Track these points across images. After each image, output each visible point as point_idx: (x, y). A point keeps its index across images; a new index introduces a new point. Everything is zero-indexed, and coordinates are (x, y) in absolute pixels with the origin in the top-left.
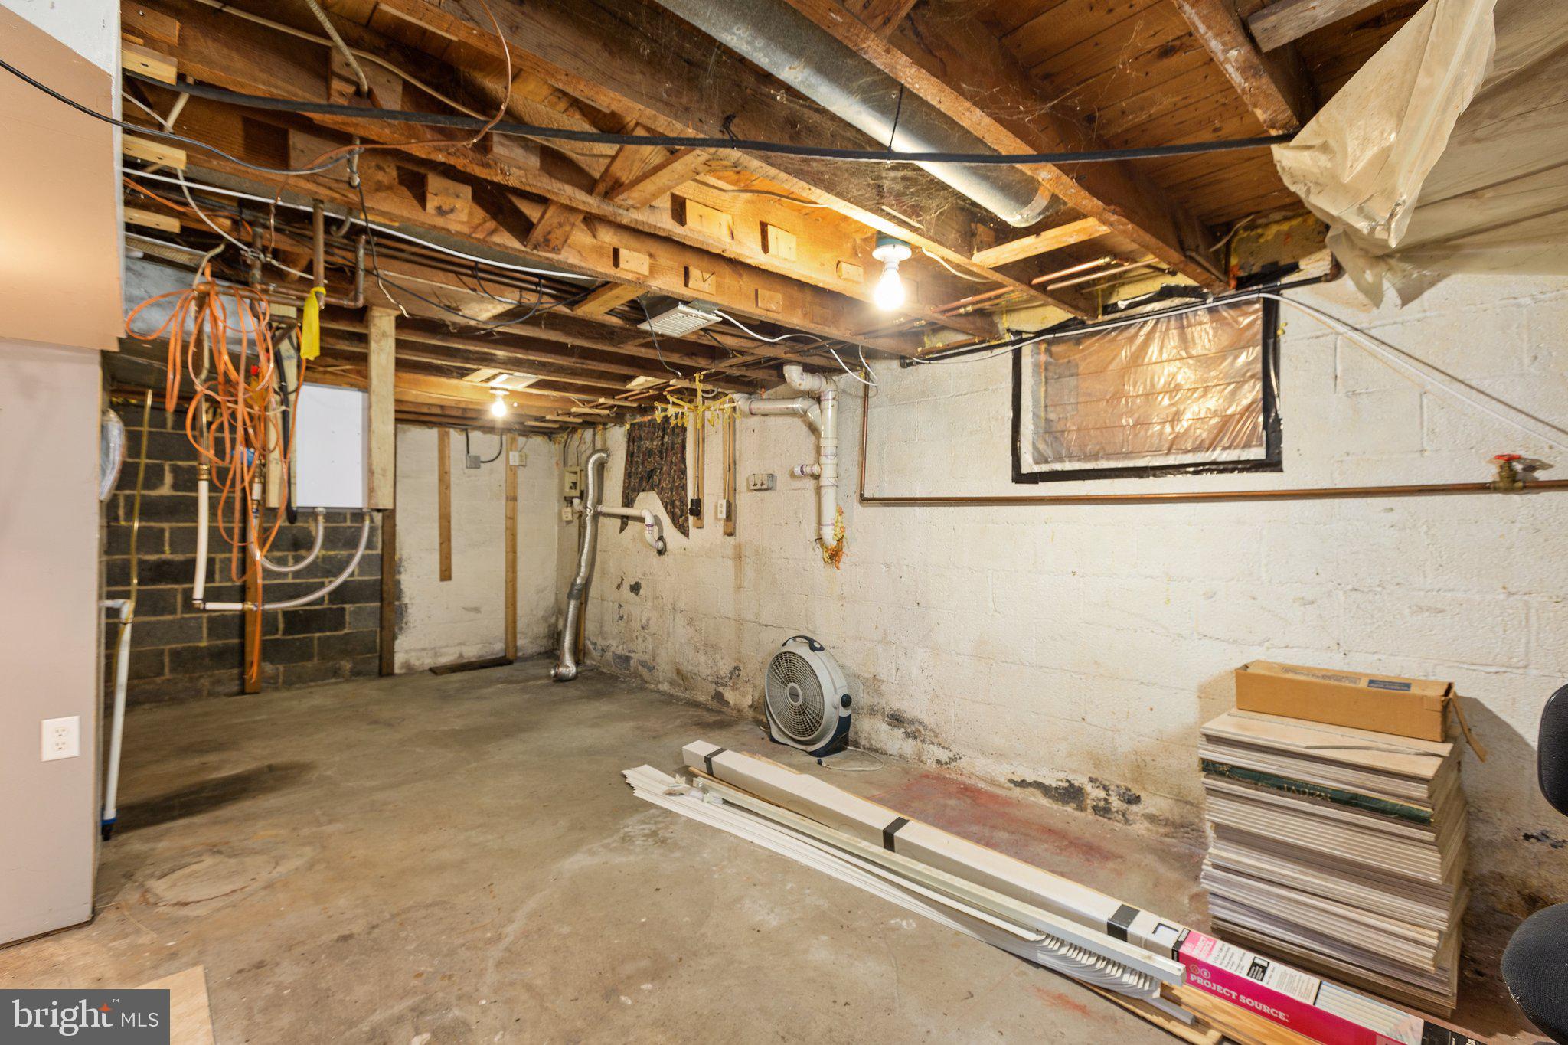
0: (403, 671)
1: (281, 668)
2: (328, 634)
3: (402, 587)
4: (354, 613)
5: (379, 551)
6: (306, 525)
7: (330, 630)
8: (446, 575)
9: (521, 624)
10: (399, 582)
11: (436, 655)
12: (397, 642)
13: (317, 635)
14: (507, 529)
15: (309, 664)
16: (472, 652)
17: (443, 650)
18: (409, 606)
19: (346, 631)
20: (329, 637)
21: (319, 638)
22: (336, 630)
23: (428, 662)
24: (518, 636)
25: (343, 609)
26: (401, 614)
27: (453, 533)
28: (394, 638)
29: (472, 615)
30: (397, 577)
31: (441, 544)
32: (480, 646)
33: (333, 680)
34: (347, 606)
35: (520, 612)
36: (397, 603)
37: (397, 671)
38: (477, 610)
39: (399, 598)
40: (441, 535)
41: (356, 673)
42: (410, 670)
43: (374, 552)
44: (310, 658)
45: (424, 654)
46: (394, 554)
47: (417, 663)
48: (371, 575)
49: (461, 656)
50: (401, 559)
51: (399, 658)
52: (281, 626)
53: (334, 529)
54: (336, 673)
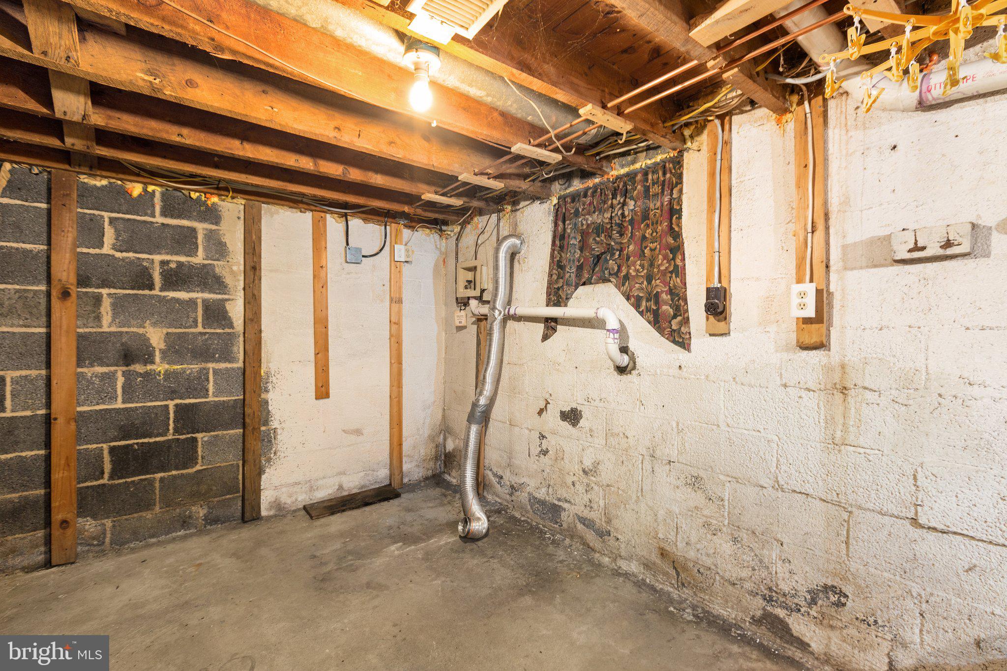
0: (272, 513)
1: (108, 523)
2: (174, 472)
3: (270, 408)
4: (208, 444)
5: (240, 364)
6: (141, 331)
7: (177, 469)
8: (322, 392)
9: (407, 446)
10: (267, 402)
11: (311, 489)
12: (264, 477)
13: (159, 475)
14: (391, 336)
15: (148, 515)
16: (353, 483)
17: (320, 482)
18: (279, 431)
19: (198, 467)
20: (174, 477)
21: (162, 480)
22: (185, 467)
23: (303, 498)
24: (404, 459)
25: (195, 440)
26: (270, 441)
27: (331, 341)
28: (260, 472)
29: (353, 438)
30: (263, 396)
31: (316, 354)
32: (362, 474)
33: (182, 533)
34: (199, 436)
35: (405, 432)
36: (263, 428)
37: (264, 513)
38: (358, 432)
39: (266, 423)
40: (316, 343)
41: (212, 520)
42: (281, 511)
43: (235, 365)
44: (149, 506)
45: (297, 489)
46: (260, 366)
47: (289, 501)
48: (231, 394)
49: (341, 487)
50: (268, 374)
51: (267, 497)
52: (108, 467)
53: (180, 336)
54: (185, 522)
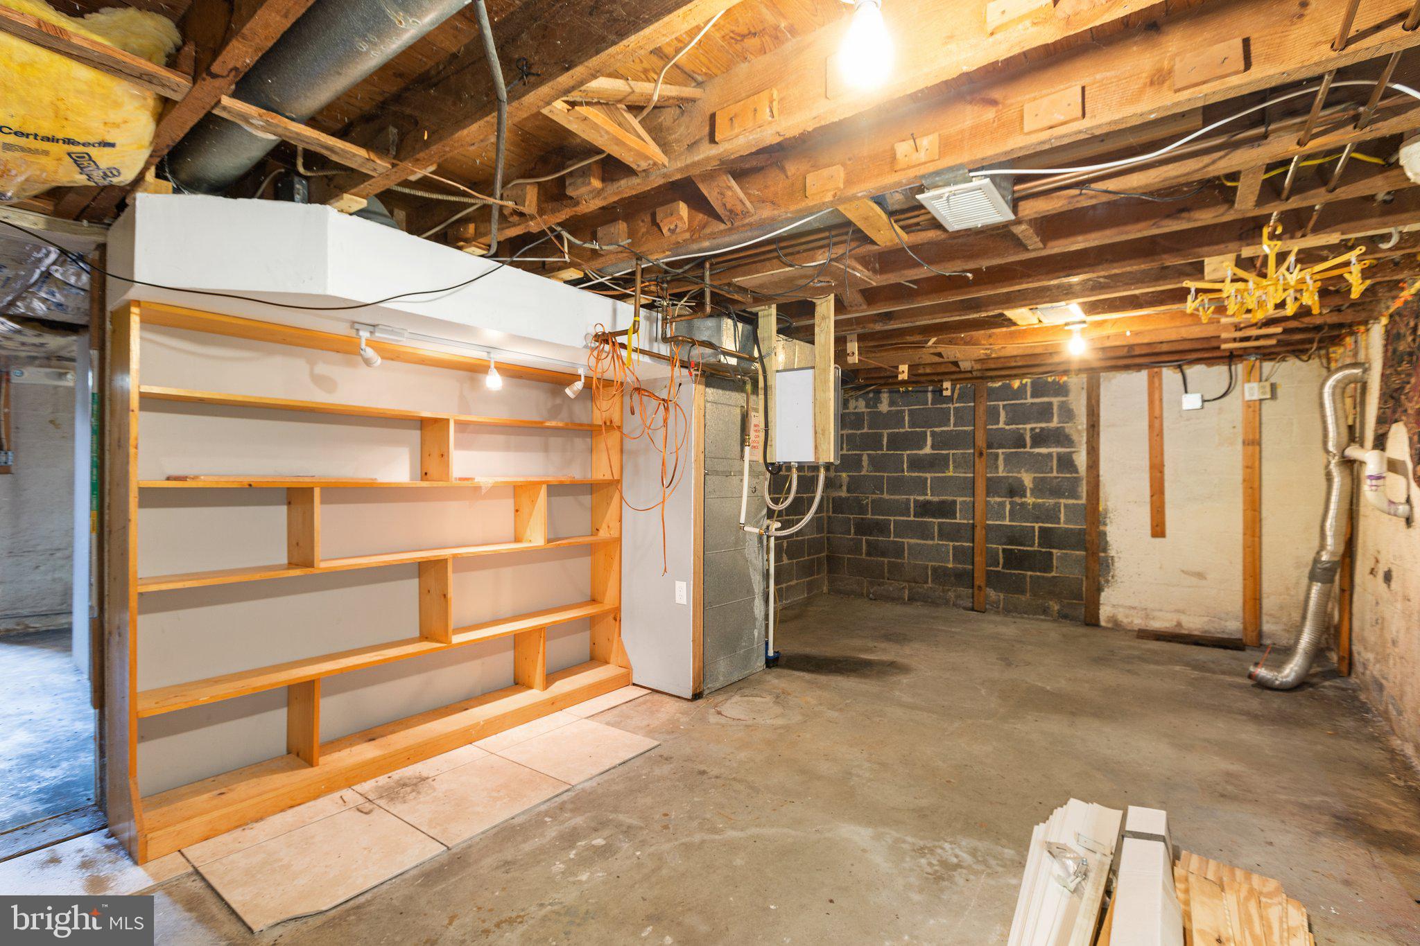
0: (1110, 625)
1: (1002, 596)
2: (1038, 574)
3: (1108, 539)
4: (1060, 558)
5: (1083, 501)
6: (1019, 475)
7: (1040, 571)
8: (1158, 530)
9: (1268, 604)
10: (1105, 534)
11: (1147, 617)
12: (1103, 594)
13: (1029, 573)
14: (1244, 480)
15: (1023, 598)
16: (1194, 623)
17: (1157, 614)
18: (1116, 560)
19: (1053, 574)
20: (1038, 577)
21: (1031, 576)
22: (1045, 571)
23: (1138, 622)
24: (1265, 618)
25: (1051, 554)
26: (1108, 566)
27: (1167, 485)
28: (1099, 590)
29: (1194, 580)
30: (1102, 528)
31: (1152, 496)
32: (1206, 619)
33: (1043, 617)
34: (1054, 551)
35: (1267, 586)
36: (1102, 554)
37: (1103, 623)
38: (1200, 576)
39: (1105, 550)
40: (1151, 486)
41: (1063, 616)
42: (1117, 627)
43: (1080, 502)
44: (1023, 592)
45: (1132, 612)
46: (1098, 504)
47: (1125, 621)
48: (1077, 523)
49: (1179, 624)
50: (1106, 511)
51: (1105, 612)
52: (1001, 561)
53: (1042, 479)
54: (1045, 611)
